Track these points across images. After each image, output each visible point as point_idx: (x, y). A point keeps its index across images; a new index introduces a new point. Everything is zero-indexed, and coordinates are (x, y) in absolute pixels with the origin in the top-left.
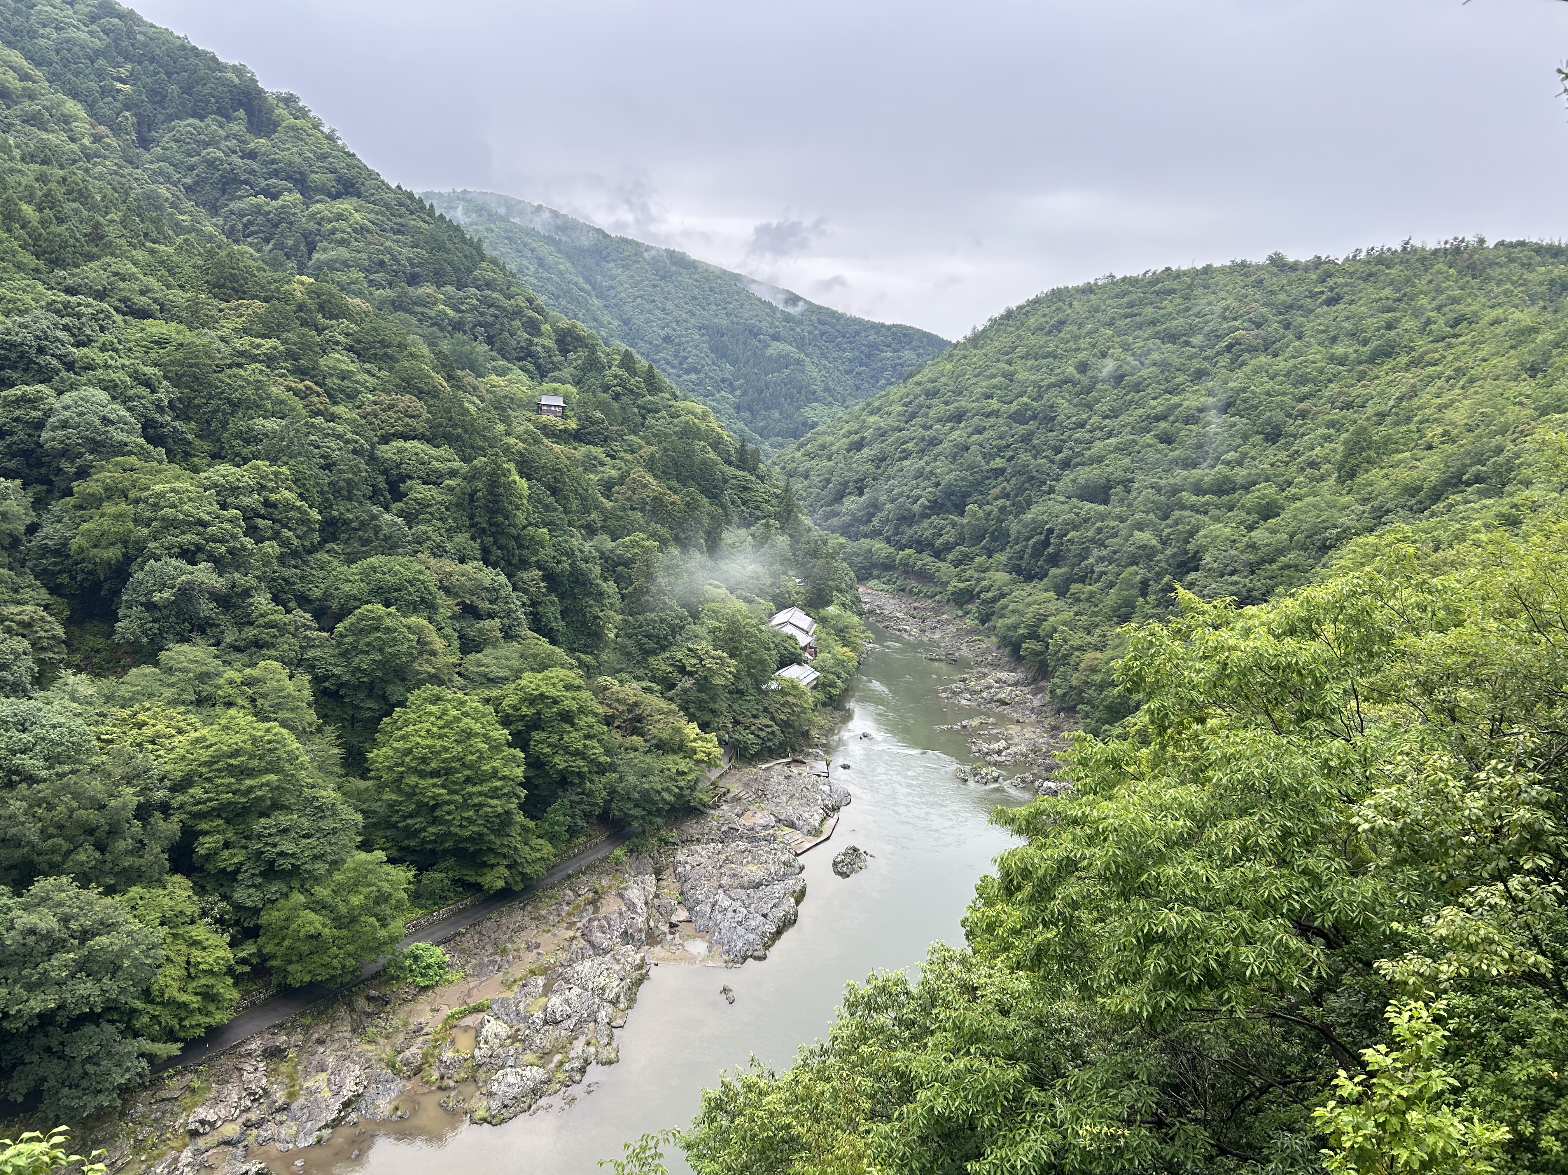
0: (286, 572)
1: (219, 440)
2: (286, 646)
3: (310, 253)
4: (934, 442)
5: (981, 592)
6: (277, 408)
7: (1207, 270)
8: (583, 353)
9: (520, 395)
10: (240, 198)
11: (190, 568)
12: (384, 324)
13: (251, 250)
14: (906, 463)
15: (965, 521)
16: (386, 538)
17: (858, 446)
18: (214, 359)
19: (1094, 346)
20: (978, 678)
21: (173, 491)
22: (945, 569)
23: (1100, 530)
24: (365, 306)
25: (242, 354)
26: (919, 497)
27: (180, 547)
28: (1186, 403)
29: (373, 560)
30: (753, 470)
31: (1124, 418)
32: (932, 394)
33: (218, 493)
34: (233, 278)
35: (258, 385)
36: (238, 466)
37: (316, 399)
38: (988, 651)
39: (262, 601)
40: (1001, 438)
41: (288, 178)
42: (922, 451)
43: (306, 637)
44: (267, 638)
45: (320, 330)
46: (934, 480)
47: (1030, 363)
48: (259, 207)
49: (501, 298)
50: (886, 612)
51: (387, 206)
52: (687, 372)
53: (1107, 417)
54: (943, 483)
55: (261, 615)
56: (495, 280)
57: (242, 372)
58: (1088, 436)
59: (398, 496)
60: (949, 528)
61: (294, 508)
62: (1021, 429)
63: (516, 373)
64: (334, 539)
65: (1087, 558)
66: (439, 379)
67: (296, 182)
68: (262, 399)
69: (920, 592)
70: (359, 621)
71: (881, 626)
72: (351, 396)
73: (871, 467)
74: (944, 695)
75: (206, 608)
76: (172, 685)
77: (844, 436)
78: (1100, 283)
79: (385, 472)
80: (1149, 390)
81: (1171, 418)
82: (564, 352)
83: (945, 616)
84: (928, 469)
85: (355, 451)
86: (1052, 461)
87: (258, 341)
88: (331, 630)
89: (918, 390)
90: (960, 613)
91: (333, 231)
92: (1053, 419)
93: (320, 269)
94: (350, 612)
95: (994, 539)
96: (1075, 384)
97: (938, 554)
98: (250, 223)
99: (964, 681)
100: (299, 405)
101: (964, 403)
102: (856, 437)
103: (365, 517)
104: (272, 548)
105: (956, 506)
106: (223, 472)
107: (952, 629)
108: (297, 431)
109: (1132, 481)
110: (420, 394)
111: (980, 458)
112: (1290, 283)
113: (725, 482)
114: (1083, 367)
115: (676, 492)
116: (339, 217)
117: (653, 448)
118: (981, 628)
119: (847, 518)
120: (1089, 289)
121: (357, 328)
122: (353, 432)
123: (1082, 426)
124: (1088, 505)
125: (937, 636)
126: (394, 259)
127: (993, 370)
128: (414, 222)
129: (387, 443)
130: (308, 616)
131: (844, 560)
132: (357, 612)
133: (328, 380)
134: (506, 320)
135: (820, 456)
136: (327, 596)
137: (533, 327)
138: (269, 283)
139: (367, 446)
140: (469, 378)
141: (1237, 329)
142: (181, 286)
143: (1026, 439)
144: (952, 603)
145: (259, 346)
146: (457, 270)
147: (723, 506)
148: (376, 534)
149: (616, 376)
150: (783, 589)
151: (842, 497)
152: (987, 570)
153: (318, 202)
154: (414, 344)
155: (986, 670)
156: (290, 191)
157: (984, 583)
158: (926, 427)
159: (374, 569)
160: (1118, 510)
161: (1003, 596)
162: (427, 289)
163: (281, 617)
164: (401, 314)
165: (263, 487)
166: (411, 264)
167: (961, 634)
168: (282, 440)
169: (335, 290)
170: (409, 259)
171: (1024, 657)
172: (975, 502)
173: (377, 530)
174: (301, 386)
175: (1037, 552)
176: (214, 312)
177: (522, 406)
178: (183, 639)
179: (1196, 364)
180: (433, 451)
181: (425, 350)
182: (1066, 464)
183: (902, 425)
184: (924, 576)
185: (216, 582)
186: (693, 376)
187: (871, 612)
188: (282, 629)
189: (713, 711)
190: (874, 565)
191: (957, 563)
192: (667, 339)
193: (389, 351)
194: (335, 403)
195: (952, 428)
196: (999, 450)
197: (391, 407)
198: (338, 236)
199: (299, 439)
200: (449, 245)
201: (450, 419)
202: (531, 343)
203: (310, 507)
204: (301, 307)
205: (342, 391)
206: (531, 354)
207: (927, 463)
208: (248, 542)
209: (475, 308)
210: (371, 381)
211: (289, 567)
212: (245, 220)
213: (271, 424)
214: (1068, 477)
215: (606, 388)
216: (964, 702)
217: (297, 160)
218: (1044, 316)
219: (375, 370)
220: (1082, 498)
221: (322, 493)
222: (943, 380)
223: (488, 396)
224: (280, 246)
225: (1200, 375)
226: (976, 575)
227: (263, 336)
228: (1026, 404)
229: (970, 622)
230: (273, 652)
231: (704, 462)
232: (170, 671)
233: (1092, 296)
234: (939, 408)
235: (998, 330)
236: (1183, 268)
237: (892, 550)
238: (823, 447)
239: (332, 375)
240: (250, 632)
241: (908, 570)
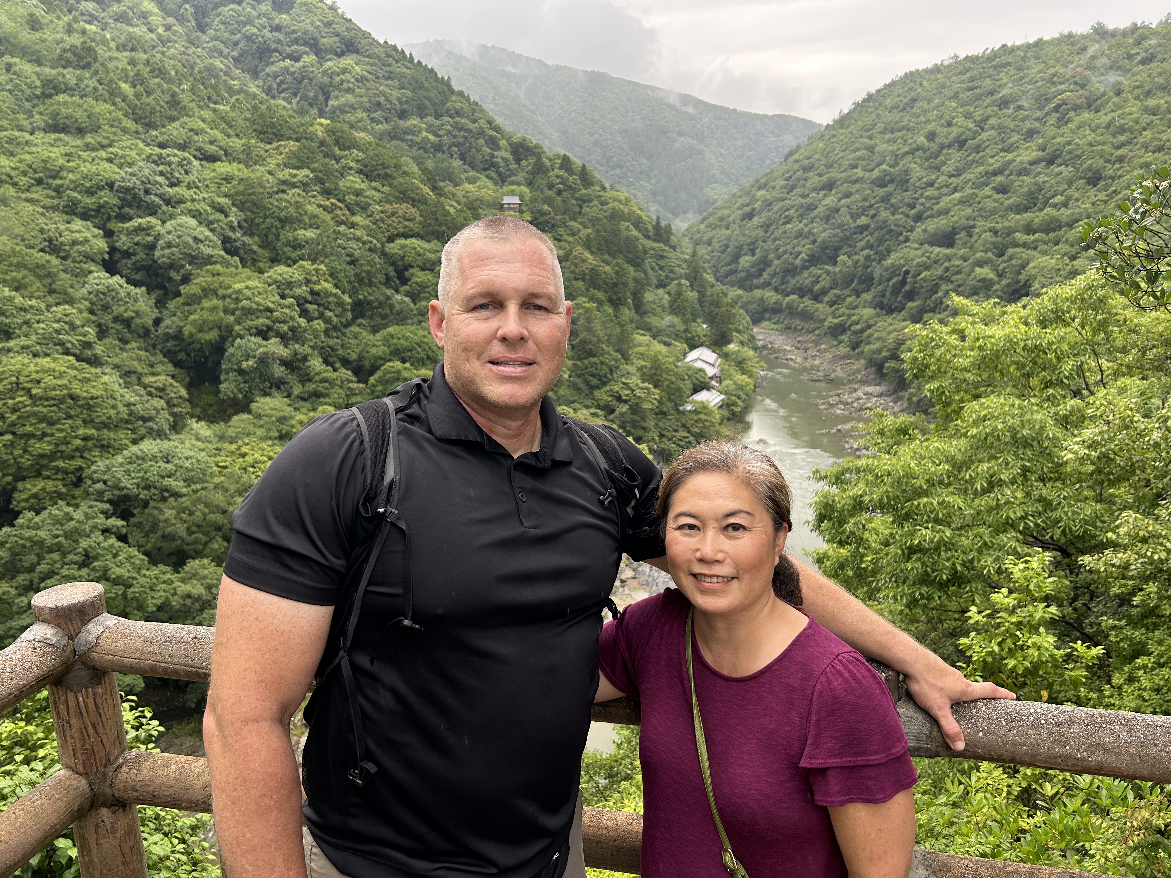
0: (331, 342)
1: (275, 248)
2: (336, 396)
3: (327, 100)
4: (811, 208)
5: (851, 325)
6: (313, 221)
7: (1039, 44)
8: (532, 160)
9: (487, 198)
10: (273, 63)
11: (265, 343)
12: (383, 151)
13: (284, 103)
14: (789, 226)
15: (837, 269)
16: (399, 313)
17: (750, 216)
18: (265, 188)
19: (941, 117)
20: (850, 393)
21: (247, 287)
22: (822, 308)
23: (947, 269)
24: (369, 138)
25: (284, 182)
26: (800, 253)
27: (257, 328)
28: (1018, 159)
29: (391, 330)
30: (667, 242)
31: (966, 176)
32: (807, 169)
33: (278, 287)
34: (272, 125)
35: (298, 205)
36: (290, 266)
37: (339, 212)
38: (858, 371)
39: (316, 364)
40: (865, 200)
41: (306, 44)
42: (802, 216)
43: (349, 388)
44: (323, 390)
45: (338, 160)
46: (811, 238)
47: (887, 136)
48: (286, 69)
49: (468, 122)
50: (776, 346)
51: (379, 59)
52: (613, 168)
53: (953, 176)
54: (819, 240)
55: (317, 374)
56: (462, 109)
57: (285, 196)
58: (936, 193)
59: (404, 281)
60: (824, 276)
61: (331, 294)
62: (881, 192)
63: (484, 181)
64: (362, 316)
65: (937, 292)
66: (426, 190)
67: (311, 46)
68: (301, 215)
69: (803, 328)
70: (385, 374)
71: (772, 357)
72: (364, 208)
73: (760, 232)
74: (823, 407)
75: (279, 371)
76: (261, 426)
77: (738, 209)
78: (946, 63)
79: (394, 264)
80: (988, 151)
81: (1007, 172)
82: (518, 161)
83: (823, 346)
84: (806, 230)
85: (370, 250)
86: (907, 216)
87: (294, 172)
88: (366, 382)
89: (796, 166)
90: (835, 343)
91: (342, 82)
92: (907, 181)
93: (334, 112)
94: (378, 368)
95: (861, 282)
96: (925, 151)
97: (816, 298)
98: (282, 82)
99: (839, 395)
100: (328, 217)
101: (833, 174)
102: (748, 209)
103: (382, 298)
104: (319, 325)
105: (830, 258)
106: (281, 271)
107: (829, 356)
108: (328, 237)
109: (973, 227)
110: (413, 202)
111: (848, 218)
112: (1110, 48)
113: (645, 252)
114: (931, 136)
115: (608, 263)
116: (345, 71)
117: (589, 231)
118: (852, 353)
119: (743, 274)
120: (937, 69)
121: (364, 156)
122: (368, 235)
123: (931, 184)
124: (937, 250)
125: (817, 362)
126: (387, 100)
127: (857, 145)
128: (399, 69)
129: (393, 241)
130: (349, 373)
131: (741, 307)
132: (382, 368)
133: (347, 198)
134: (473, 140)
135: (720, 227)
136: (361, 358)
137: (493, 143)
138: (298, 127)
139: (379, 245)
140: (449, 188)
141: (1064, 92)
142: (237, 135)
143: (885, 199)
144: (828, 336)
145: (295, 176)
146: (434, 104)
147: (645, 272)
148: (391, 310)
149: (558, 176)
150: (694, 333)
151: (738, 258)
152: (856, 307)
153: (328, 60)
154: (406, 164)
155: (856, 386)
156: (307, 54)
157: (854, 318)
158: (804, 196)
159: (392, 336)
160: (962, 252)
161: (869, 327)
162: (414, 121)
163: (330, 374)
164: (396, 142)
165: (308, 281)
166: (401, 103)
167: (836, 359)
168: (318, 244)
169: (346, 127)
170: (398, 99)
171: (886, 374)
172: (846, 253)
173: (391, 307)
174: (328, 203)
175: (896, 291)
176: (262, 153)
177: (489, 206)
178: (266, 394)
179: (1028, 125)
180: (426, 245)
181: (415, 169)
182: (919, 218)
183: (785, 196)
184: (806, 316)
185: (283, 352)
186: (618, 171)
187: (765, 347)
188: (331, 382)
189: (644, 429)
190: (765, 310)
191: (832, 304)
192: (596, 143)
193: (389, 171)
194: (353, 214)
195: (825, 196)
196: (864, 210)
197: (393, 214)
198: (345, 86)
199: (330, 242)
200: (426, 85)
201: (437, 220)
202: (493, 156)
203: (343, 293)
204: (322, 143)
205: (358, 205)
206: (494, 165)
207: (806, 225)
208: (303, 322)
209: (449, 133)
210: (377, 196)
211: (333, 338)
212: (278, 80)
213: (310, 234)
214: (920, 228)
215: (551, 186)
216: (839, 412)
217: (311, 28)
218: (899, 96)
219: (380, 187)
220: (932, 244)
221: (350, 282)
222: (817, 156)
223: (463, 200)
224: (305, 98)
225: (1031, 134)
226: (847, 312)
227: (298, 168)
228: (885, 171)
229: (843, 350)
230: (327, 400)
231: (628, 239)
232: (259, 416)
233: (939, 76)
234: (814, 180)
235: (860, 112)
236: (1018, 43)
237: (779, 297)
238: (722, 219)
239: (349, 193)
240: (311, 387)
241: (792, 312)
